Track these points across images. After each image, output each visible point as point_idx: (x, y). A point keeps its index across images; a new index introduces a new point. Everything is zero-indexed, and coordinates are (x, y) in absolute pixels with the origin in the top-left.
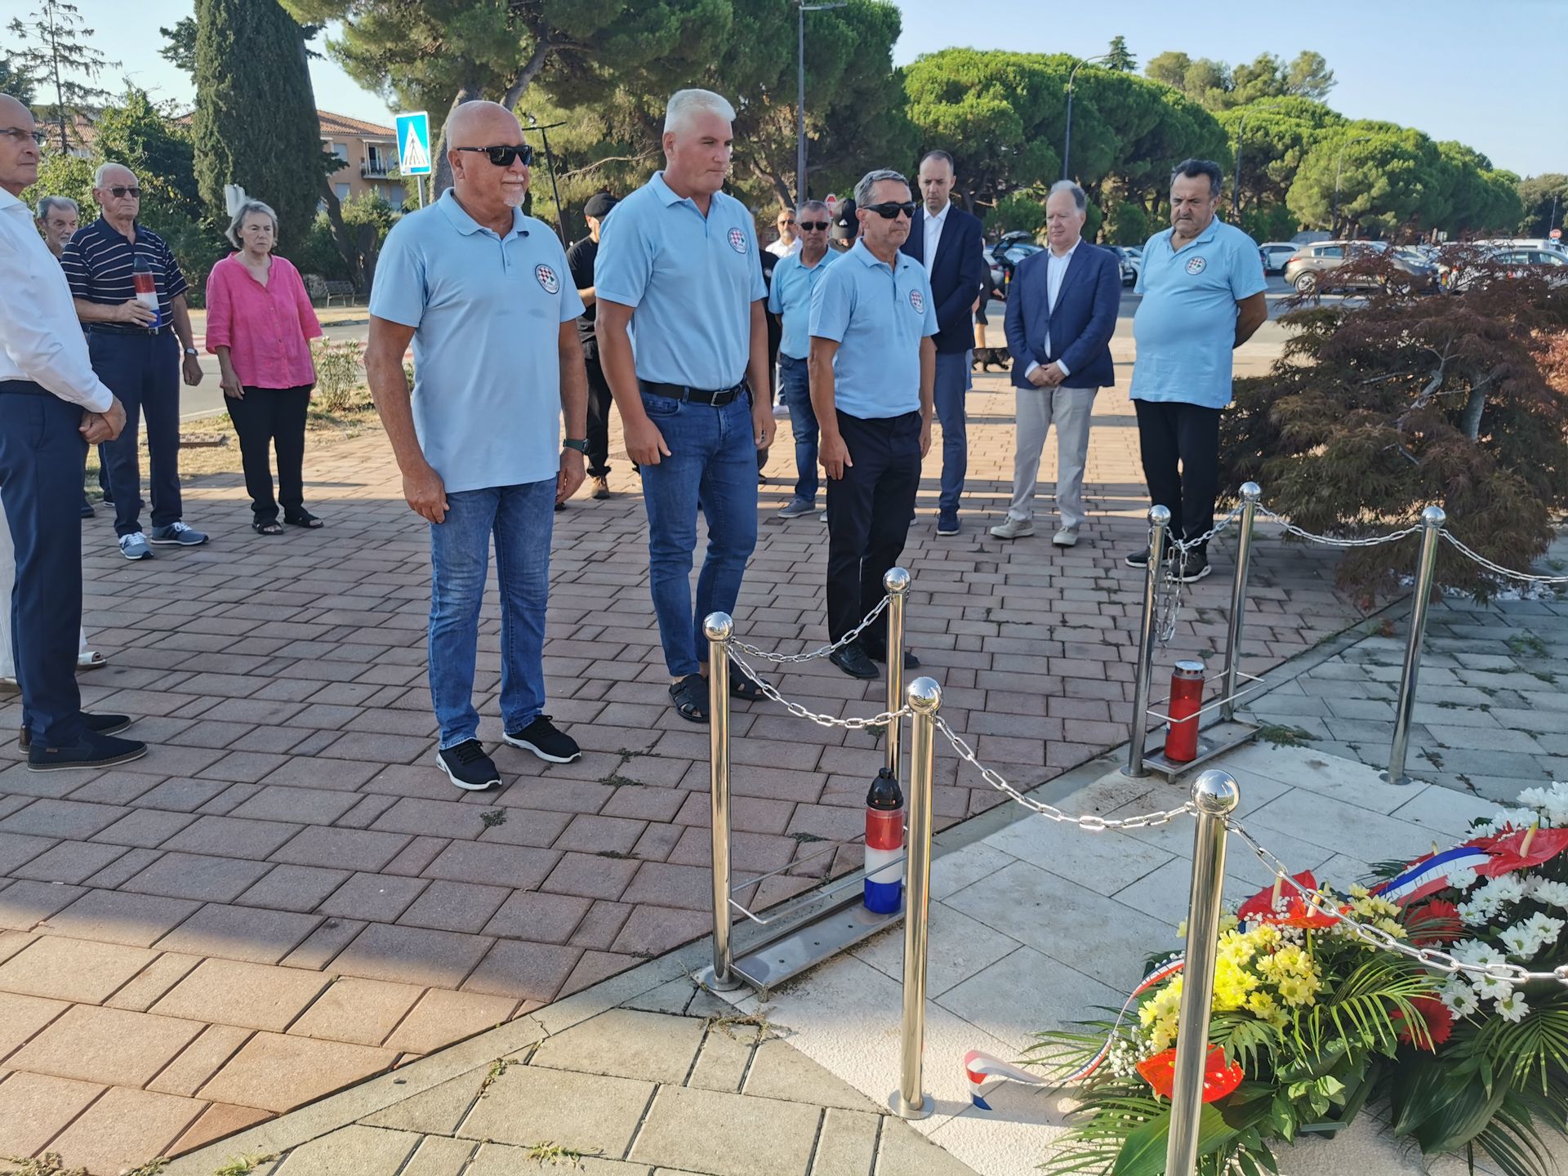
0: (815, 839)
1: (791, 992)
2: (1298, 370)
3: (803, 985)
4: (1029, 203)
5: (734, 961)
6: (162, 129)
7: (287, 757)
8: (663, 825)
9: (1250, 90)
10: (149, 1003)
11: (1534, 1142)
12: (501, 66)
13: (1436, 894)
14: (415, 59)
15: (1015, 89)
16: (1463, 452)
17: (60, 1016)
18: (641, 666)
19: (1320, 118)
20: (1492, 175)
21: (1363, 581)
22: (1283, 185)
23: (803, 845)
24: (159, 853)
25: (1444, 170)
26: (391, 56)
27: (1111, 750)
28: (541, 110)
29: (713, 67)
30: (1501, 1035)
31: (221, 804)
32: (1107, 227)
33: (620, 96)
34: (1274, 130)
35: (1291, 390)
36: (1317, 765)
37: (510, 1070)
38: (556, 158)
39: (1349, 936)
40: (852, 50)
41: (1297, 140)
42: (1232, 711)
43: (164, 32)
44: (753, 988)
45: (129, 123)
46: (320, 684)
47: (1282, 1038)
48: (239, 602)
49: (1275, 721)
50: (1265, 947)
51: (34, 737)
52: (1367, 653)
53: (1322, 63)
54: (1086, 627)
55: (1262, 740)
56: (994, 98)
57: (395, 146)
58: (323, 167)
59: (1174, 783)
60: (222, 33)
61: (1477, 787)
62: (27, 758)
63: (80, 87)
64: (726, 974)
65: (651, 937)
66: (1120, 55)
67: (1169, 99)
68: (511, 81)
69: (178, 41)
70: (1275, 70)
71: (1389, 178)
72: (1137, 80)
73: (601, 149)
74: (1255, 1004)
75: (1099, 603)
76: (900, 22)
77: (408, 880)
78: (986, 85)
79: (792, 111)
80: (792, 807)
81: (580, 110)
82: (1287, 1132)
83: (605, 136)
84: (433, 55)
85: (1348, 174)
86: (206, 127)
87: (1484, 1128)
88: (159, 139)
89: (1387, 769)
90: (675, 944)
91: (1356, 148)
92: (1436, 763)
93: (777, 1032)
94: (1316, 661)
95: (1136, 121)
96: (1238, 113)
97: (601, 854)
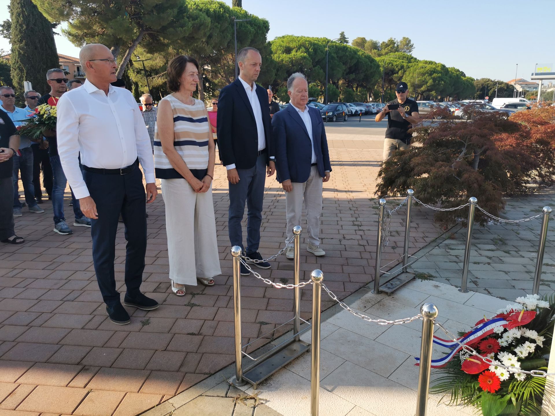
0: (267, 324)
1: (265, 385)
3: (269, 382)
4: (314, 88)
5: (243, 373)
7: (62, 302)
8: (210, 321)
9: (386, 50)
10: (16, 406)
12: (127, 39)
13: (490, 336)
14: (95, 36)
15: (309, 49)
19: (410, 59)
20: (466, 78)
21: (444, 220)
23: (263, 326)
24: (15, 343)
25: (450, 77)
26: (86, 35)
27: (367, 284)
28: (142, 54)
29: (204, 40)
31: (38, 322)
32: (341, 96)
33: (171, 50)
34: (395, 64)
36: (437, 287)
38: (147, 71)
40: (253, 35)
41: (402, 67)
42: (406, 268)
44: (251, 384)
46: (73, 272)
49: (421, 271)
52: (447, 245)
53: (410, 41)
54: (352, 239)
55: (417, 278)
56: (302, 52)
59: (390, 296)
60: (21, 25)
61: (491, 292)
64: (240, 379)
65: (210, 366)
66: (343, 38)
67: (360, 53)
68: (131, 44)
69: (4, 28)
70: (395, 43)
71: (433, 80)
72: (349, 47)
73: (164, 68)
75: (355, 230)
76: (269, 26)
77: (114, 349)
78: (299, 48)
79: (232, 56)
80: (257, 312)
81: (156, 55)
83: (165, 64)
84: (101, 35)
85: (420, 78)
86: (15, 59)
89: (460, 287)
90: (220, 368)
91: (422, 70)
92: (476, 285)
93: (262, 401)
94: (431, 249)
95: (349, 61)
96: (383, 58)
97: (188, 334)
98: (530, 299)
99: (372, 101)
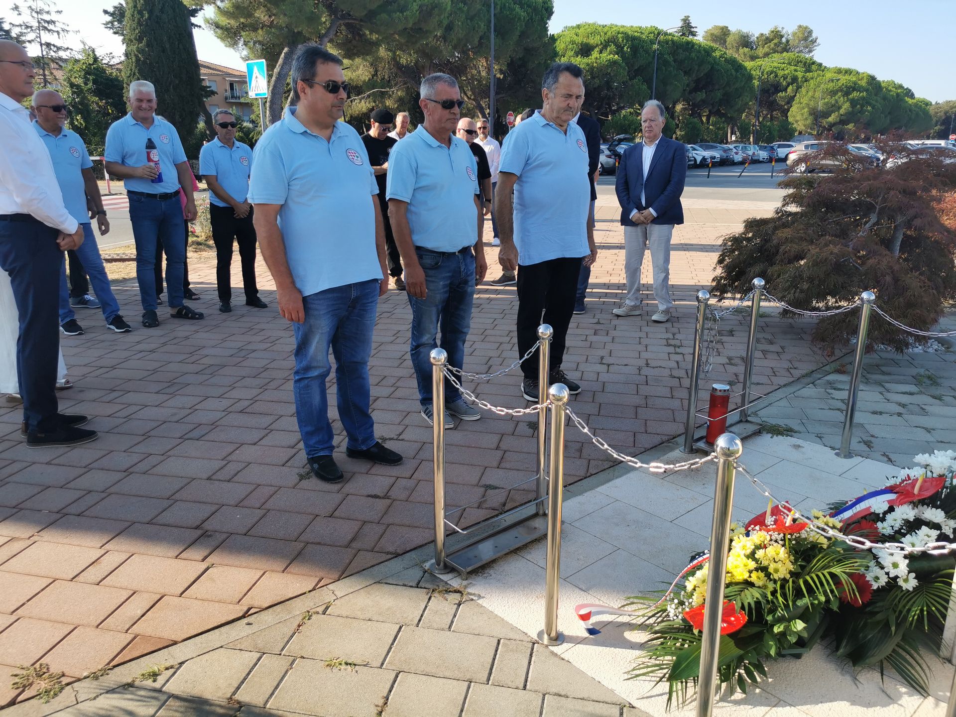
0: (496, 488)
1: (480, 574)
2: (790, 214)
3: (488, 571)
4: (630, 118)
5: (447, 556)
6: (104, 71)
7: (181, 440)
8: (405, 480)
9: (766, 49)
10: (100, 579)
11: (921, 661)
12: (310, 33)
13: (864, 517)
14: (258, 29)
15: (623, 48)
16: (889, 262)
17: (47, 586)
18: (393, 389)
19: (810, 66)
20: (914, 101)
21: (827, 339)
22: (786, 107)
23: (489, 492)
24: (106, 495)
25: (885, 98)
26: (243, 27)
27: (674, 438)
29: (438, 34)
30: (900, 599)
31: (142, 467)
32: (678, 133)
33: (382, 52)
34: (781, 73)
35: (785, 225)
36: (797, 447)
37: (314, 617)
39: (811, 539)
40: (524, 24)
41: (794, 79)
42: (746, 416)
43: (106, 12)
44: (458, 572)
45: (84, 67)
46: (202, 398)
47: (770, 597)
48: (152, 351)
49: (773, 422)
50: (760, 545)
51: (30, 428)
52: (829, 383)
53: (810, 32)
54: (660, 367)
55: (765, 432)
56: (610, 53)
57: (246, 82)
58: (202, 94)
60: (140, 12)
61: (893, 460)
62: (26, 440)
63: (54, 46)
64: (442, 564)
65: (398, 543)
66: (687, 28)
67: (717, 54)
69: (114, 18)
70: (782, 36)
71: (851, 103)
72: (698, 42)
73: (371, 84)
74: (754, 578)
75: (669, 353)
76: (553, 7)
77: (254, 510)
78: (605, 45)
79: (487, 61)
80: (482, 471)
81: (358, 60)
82: (773, 652)
83: (373, 76)
84: (268, 26)
85: (826, 100)
86: (131, 70)
87: (890, 652)
88: (102, 77)
89: (839, 449)
90: (412, 547)
91: (831, 84)
92: (869, 446)
93: (471, 597)
94: (798, 388)
95: (696, 67)
96: (759, 63)
97: (369, 496)
98: (939, 457)
99: (735, 142)
